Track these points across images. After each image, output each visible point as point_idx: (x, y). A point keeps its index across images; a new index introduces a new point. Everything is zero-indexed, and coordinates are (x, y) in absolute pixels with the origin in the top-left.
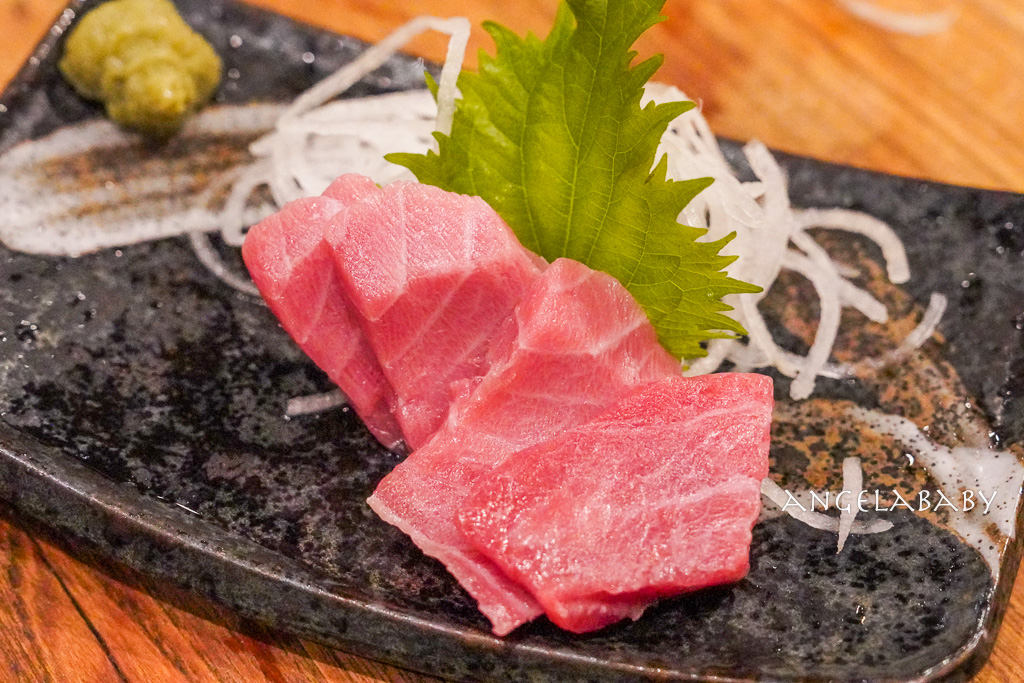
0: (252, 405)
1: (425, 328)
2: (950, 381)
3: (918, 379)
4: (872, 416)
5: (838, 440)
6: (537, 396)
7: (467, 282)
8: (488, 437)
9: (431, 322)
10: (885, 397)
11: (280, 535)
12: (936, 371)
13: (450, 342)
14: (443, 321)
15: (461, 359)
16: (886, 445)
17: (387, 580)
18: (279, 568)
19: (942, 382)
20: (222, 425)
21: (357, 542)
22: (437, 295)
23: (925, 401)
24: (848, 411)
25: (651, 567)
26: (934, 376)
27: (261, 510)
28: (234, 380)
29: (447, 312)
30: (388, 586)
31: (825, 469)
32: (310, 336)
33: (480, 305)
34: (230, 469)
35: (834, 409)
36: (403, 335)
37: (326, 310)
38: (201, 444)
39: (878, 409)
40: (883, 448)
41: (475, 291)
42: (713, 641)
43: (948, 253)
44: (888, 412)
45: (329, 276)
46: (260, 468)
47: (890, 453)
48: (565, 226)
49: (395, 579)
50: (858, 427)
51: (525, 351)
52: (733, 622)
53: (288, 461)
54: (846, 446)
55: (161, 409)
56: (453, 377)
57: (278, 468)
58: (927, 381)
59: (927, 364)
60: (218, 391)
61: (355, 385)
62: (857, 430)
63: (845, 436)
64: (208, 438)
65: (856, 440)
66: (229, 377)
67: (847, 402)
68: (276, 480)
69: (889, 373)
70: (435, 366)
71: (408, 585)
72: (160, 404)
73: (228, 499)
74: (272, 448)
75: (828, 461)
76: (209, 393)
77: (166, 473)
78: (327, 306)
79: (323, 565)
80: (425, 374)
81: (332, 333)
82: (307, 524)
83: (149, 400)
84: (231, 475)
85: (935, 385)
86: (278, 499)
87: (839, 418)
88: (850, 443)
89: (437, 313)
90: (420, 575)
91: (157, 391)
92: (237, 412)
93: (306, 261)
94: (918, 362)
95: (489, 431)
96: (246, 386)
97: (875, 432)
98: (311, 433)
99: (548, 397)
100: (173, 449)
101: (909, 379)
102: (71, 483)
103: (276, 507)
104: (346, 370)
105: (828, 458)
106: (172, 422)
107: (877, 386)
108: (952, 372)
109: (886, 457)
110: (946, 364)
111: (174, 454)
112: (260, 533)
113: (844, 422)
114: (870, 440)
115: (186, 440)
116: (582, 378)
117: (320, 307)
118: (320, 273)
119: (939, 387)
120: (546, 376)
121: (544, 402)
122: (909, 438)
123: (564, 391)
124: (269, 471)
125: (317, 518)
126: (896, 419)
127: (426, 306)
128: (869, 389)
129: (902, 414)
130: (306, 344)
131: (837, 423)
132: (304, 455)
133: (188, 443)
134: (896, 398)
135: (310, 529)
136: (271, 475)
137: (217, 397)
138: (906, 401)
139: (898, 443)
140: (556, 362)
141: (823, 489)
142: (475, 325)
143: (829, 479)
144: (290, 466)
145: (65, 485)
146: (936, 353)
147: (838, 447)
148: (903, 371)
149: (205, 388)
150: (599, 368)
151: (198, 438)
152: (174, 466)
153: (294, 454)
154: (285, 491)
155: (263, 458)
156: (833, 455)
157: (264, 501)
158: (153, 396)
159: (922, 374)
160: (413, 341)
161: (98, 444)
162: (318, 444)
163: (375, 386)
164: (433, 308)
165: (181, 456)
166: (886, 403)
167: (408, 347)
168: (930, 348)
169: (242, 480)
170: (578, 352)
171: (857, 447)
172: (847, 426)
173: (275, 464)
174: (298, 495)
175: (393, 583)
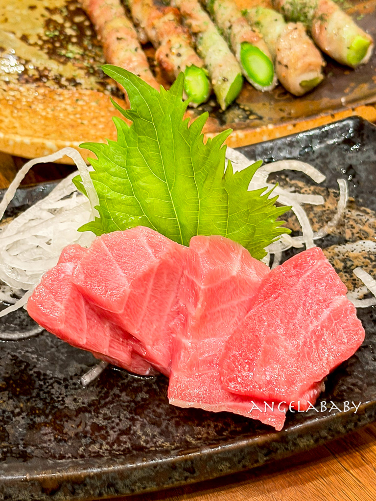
0: (64, 390)
1: (146, 304)
2: (370, 215)
3: (355, 221)
4: (348, 247)
5: (343, 264)
6: (218, 308)
7: (158, 270)
8: (206, 340)
9: (148, 299)
10: (348, 236)
11: (128, 443)
12: (361, 214)
13: (160, 305)
14: (153, 296)
15: (168, 311)
16: (365, 256)
17: (196, 436)
18: (145, 459)
19: (367, 217)
20: (57, 407)
21: (167, 427)
22: (146, 284)
23: (366, 228)
24: (336, 250)
25: (327, 359)
26: (362, 216)
27: (109, 437)
28: (45, 383)
29: (153, 290)
30: (199, 439)
31: (347, 280)
32: (87, 338)
33: (167, 279)
34: (78, 426)
35: (330, 252)
36: (138, 313)
37: (88, 321)
38: (55, 422)
39: (348, 242)
40: (365, 258)
41: (163, 273)
42: (366, 381)
43: (327, 160)
44: (354, 241)
45: (83, 302)
46: (91, 418)
47: (370, 259)
48: (177, 224)
49: (199, 433)
50: (347, 254)
51: (205, 290)
52: (367, 367)
53: (103, 407)
54: (348, 265)
55: (21, 416)
56: (168, 322)
57: (101, 413)
58: (361, 220)
59: (354, 213)
60: (41, 393)
61: (118, 352)
62: (347, 256)
63: (344, 261)
64: (56, 418)
65: (350, 260)
66: (42, 383)
67: (332, 247)
68: (104, 419)
69: (341, 225)
70: (157, 320)
71: (208, 433)
72: (19, 414)
73: (89, 441)
74: (90, 405)
75: (346, 276)
76: (38, 395)
77: (49, 445)
78: (88, 319)
79: (161, 446)
80: (155, 327)
81: (96, 331)
82: (137, 431)
83: (11, 415)
84: (81, 428)
85: (366, 220)
86: (113, 428)
87: (335, 255)
88: (349, 264)
89: (149, 292)
90: (209, 426)
91: (13, 409)
92: (58, 397)
93: (69, 300)
94: (350, 213)
95: (205, 338)
96: (54, 383)
97: (356, 253)
98: (102, 388)
99: (223, 306)
100: (43, 432)
101: (351, 223)
102: (12, 475)
103: (115, 432)
104: (110, 346)
105: (344, 274)
106: (31, 420)
107: (340, 233)
108: (368, 210)
109: (369, 261)
110: (363, 208)
111: (46, 434)
112: (118, 448)
113: (338, 256)
114: (356, 258)
115: (45, 424)
116: (235, 289)
117: (85, 320)
118: (77, 303)
119: (368, 220)
120: (219, 297)
121: (223, 310)
122: (373, 248)
123: (229, 300)
124: (97, 417)
125: (138, 426)
126: (360, 242)
127: (143, 292)
128: (338, 236)
129: (361, 239)
130: (87, 343)
131: (336, 257)
132: (107, 400)
133: (48, 425)
134: (353, 234)
135: (139, 433)
136: (100, 418)
137: (43, 395)
138: (358, 233)
139: (370, 253)
140: (220, 288)
141: (354, 289)
142: (168, 290)
143: (353, 283)
144: (105, 409)
145: (9, 477)
146: (355, 206)
147: (345, 267)
148: (346, 221)
149: (34, 395)
150: (240, 281)
151: (51, 420)
152: (50, 440)
153: (103, 402)
154: (113, 422)
155: (90, 412)
156: (346, 272)
157: (107, 432)
158: (12, 412)
159: (356, 218)
160: (143, 313)
161: (5, 450)
162: (110, 391)
163: (127, 347)
164: (146, 291)
165: (49, 433)
166: (350, 238)
167: (142, 317)
168: (351, 205)
169: (88, 428)
170: (227, 278)
171: (353, 263)
172: (341, 257)
173: (97, 411)
174: (120, 420)
175: (200, 436)
